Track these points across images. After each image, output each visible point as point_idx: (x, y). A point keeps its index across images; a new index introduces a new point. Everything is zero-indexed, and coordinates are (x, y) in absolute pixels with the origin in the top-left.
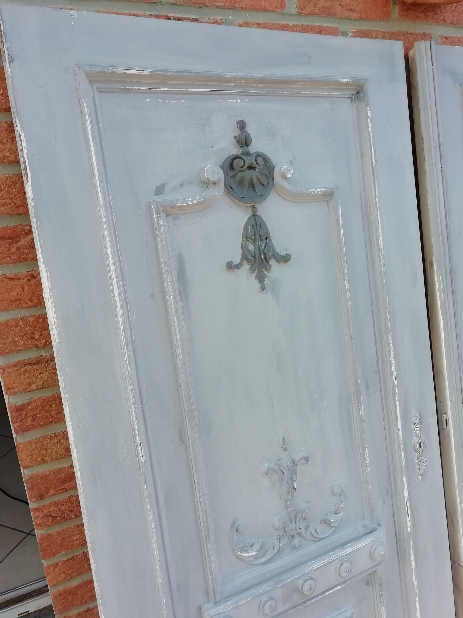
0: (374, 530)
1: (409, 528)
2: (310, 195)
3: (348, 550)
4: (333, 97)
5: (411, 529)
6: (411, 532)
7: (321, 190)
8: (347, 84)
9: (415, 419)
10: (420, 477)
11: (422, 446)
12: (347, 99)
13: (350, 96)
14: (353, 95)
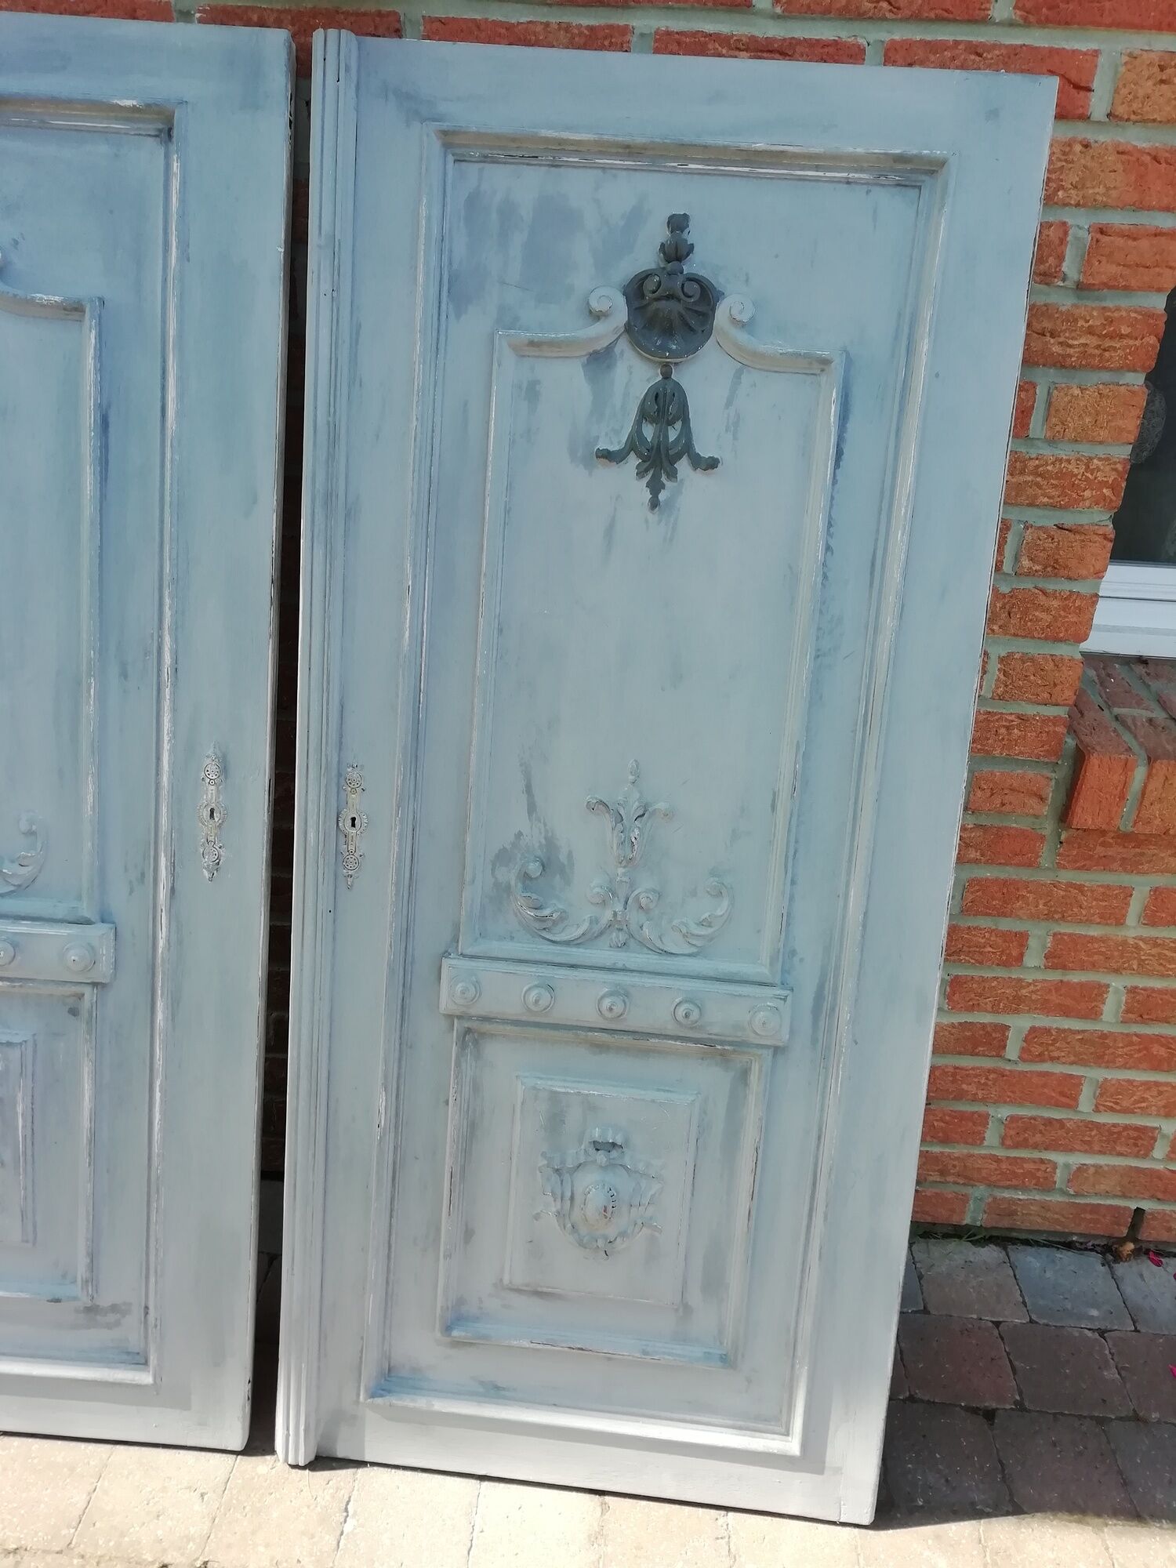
0: (88, 922)
1: (160, 952)
2: (31, 302)
3: (23, 928)
4: (117, 132)
5: (162, 952)
6: (162, 957)
7: (57, 298)
8: (134, 109)
9: (209, 761)
10: (206, 873)
11: (217, 817)
12: (149, 138)
13: (157, 133)
14: (160, 131)
